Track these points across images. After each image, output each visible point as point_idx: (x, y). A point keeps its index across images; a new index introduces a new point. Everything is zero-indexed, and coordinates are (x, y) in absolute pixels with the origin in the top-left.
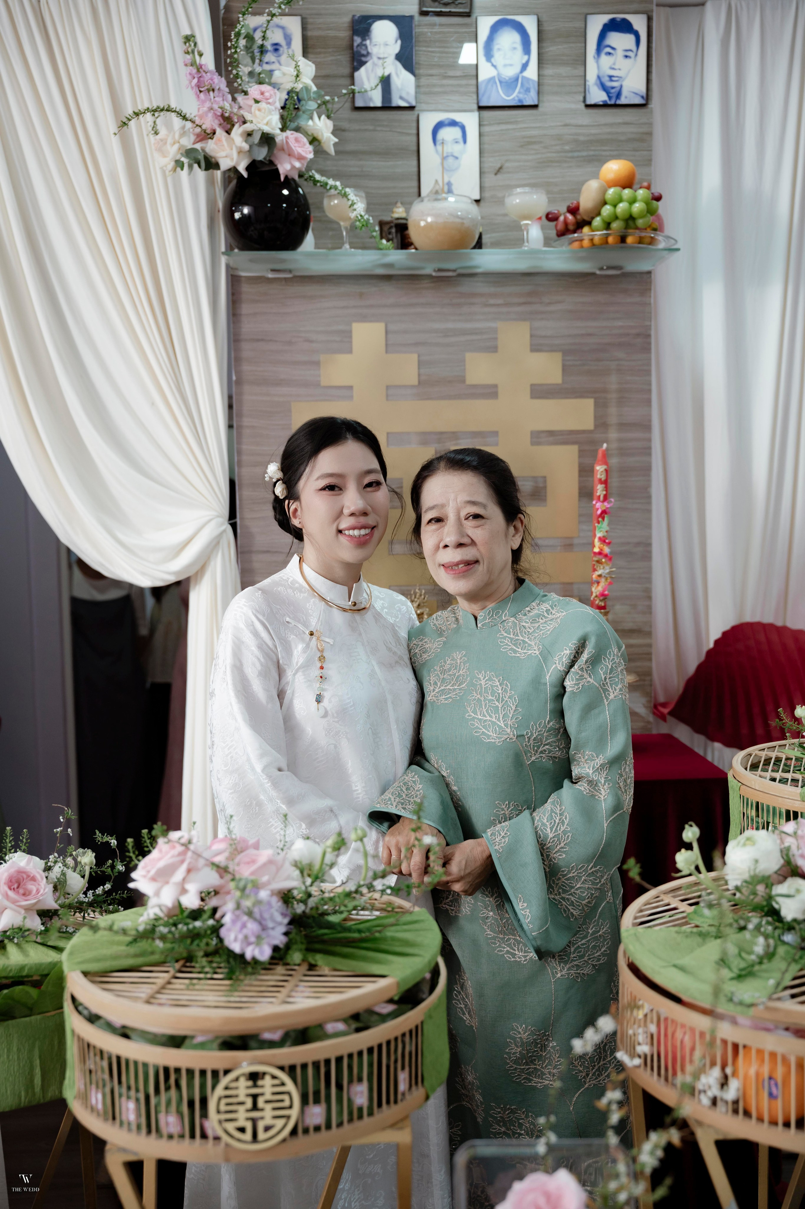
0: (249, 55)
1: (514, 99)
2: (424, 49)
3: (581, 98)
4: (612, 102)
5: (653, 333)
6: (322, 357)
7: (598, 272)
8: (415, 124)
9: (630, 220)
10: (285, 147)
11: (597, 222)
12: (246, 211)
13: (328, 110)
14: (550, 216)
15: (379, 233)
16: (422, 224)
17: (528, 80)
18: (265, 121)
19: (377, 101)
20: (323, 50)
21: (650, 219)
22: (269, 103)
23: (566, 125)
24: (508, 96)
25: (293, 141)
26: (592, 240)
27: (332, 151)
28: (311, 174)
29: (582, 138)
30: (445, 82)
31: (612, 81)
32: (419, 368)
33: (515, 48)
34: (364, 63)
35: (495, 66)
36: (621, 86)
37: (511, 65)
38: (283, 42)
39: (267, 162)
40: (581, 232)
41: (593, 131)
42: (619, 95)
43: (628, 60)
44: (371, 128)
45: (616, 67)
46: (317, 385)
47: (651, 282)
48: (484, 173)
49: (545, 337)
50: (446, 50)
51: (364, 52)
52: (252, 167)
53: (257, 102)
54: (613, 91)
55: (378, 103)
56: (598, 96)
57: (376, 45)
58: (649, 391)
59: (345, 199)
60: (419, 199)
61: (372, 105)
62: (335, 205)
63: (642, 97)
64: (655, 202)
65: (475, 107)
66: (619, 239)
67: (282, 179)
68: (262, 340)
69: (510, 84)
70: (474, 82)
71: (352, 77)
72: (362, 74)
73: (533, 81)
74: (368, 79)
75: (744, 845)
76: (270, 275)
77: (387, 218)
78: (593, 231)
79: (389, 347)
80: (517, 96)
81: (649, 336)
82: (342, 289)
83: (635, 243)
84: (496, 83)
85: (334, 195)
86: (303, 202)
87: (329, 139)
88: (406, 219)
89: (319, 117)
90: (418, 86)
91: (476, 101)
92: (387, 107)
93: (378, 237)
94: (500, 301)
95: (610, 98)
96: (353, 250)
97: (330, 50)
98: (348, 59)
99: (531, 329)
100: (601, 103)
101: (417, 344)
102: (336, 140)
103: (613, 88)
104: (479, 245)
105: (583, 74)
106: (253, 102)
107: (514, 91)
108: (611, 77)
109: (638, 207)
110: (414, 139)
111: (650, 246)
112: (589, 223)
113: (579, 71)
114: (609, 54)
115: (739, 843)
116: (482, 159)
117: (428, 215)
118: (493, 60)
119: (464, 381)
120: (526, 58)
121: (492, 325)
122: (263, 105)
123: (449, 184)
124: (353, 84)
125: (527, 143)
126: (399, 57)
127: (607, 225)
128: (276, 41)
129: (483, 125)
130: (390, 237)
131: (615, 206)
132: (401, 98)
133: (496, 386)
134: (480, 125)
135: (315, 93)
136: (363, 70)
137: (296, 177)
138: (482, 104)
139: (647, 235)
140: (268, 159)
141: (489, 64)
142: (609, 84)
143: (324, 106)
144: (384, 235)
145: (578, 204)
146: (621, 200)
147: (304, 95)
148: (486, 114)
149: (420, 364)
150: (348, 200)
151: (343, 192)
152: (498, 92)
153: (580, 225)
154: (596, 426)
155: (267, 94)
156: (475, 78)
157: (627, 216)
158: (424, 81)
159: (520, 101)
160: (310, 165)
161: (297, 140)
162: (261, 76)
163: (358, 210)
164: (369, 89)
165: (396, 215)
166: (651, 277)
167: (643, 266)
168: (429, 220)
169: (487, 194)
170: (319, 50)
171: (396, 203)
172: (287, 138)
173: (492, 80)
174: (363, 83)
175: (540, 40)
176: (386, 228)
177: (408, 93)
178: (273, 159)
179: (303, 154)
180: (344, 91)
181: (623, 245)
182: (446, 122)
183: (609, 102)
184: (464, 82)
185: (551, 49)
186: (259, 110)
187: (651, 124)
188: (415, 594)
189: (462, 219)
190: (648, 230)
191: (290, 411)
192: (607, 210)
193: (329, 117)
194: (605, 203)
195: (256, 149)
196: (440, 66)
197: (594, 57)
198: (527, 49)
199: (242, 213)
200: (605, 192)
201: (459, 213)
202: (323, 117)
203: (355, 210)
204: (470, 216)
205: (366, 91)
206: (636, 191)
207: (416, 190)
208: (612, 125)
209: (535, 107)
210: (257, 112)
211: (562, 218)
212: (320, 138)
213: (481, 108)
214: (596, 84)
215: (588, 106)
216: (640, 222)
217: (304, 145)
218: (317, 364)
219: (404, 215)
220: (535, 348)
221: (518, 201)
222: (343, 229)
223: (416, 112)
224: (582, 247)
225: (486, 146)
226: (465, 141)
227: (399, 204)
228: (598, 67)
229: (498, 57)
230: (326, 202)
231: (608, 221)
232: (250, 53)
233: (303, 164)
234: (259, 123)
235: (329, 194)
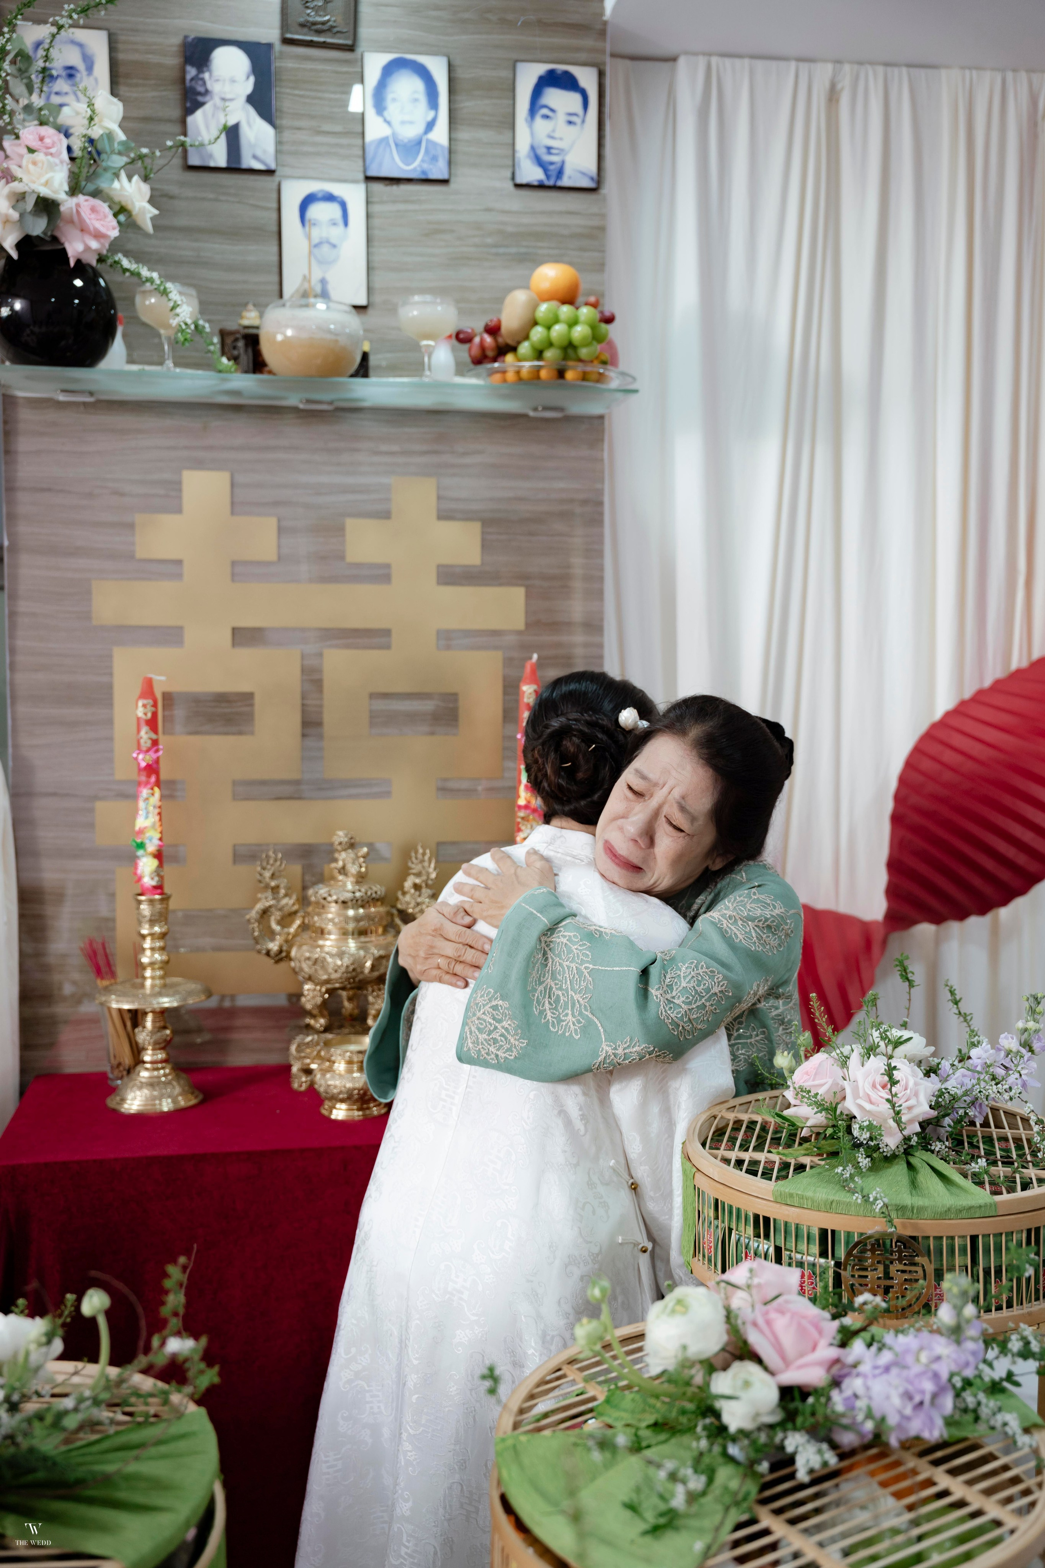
0: (25, 81)
1: (415, 170)
2: (288, 91)
3: (509, 174)
4: (551, 183)
5: (606, 500)
6: (139, 518)
7: (532, 414)
8: (275, 196)
9: (569, 348)
10: (76, 218)
11: (525, 348)
12: (18, 306)
13: (146, 168)
14: (461, 336)
15: (218, 346)
16: (279, 338)
17: (435, 144)
18: (43, 180)
19: (221, 160)
20: (141, 81)
21: (597, 348)
22: (51, 154)
23: (488, 210)
24: (408, 164)
25: (88, 211)
26: (518, 373)
27: (149, 228)
28: (117, 259)
29: (510, 229)
30: (319, 139)
31: (550, 153)
32: (279, 537)
33: (416, 100)
34: (202, 104)
35: (388, 123)
36: (563, 162)
37: (411, 123)
38: (80, 65)
39: (48, 239)
40: (504, 361)
41: (526, 220)
42: (560, 173)
43: (571, 128)
44: (211, 196)
45: (557, 135)
46: (131, 557)
47: (603, 431)
48: (373, 268)
49: (457, 500)
50: (320, 95)
51: (201, 89)
52: (26, 243)
53: (31, 151)
54: (552, 167)
55: (222, 162)
56: (532, 173)
57: (217, 80)
58: (601, 579)
59: (164, 298)
60: (281, 302)
61: (212, 164)
62: (151, 304)
63: (592, 179)
64: (603, 326)
65: (361, 176)
66: (555, 373)
67: (72, 263)
68: (49, 490)
69: (410, 148)
70: (360, 142)
71: (184, 123)
72: (197, 119)
73: (442, 146)
74: (207, 127)
75: (673, 1312)
76: (62, 398)
77: (231, 326)
78: (519, 360)
79: (236, 507)
80: (420, 166)
81: (601, 504)
82: (168, 422)
83: (578, 379)
84: (390, 146)
85: (150, 291)
86: (105, 297)
87: (143, 211)
88: (257, 328)
89: (130, 178)
90: (279, 143)
91: (361, 169)
92: (234, 168)
93: (219, 353)
94: (395, 448)
95: (548, 177)
96: (178, 370)
97: (153, 82)
98: (178, 97)
99: (438, 488)
100: (536, 183)
101: (277, 504)
102: (156, 212)
103: (552, 163)
104: (363, 369)
105: (511, 142)
106: (25, 150)
107: (415, 159)
108: (549, 148)
109: (580, 332)
110: (274, 216)
111: (599, 385)
112: (513, 349)
113: (506, 137)
114: (546, 117)
115: (666, 1307)
116: (371, 250)
117: (287, 326)
118: (386, 114)
119: (342, 558)
120: (431, 114)
121: (385, 480)
122: (39, 156)
123: (323, 282)
124: (185, 135)
125: (434, 231)
126: (251, 99)
127: (539, 354)
128: (70, 64)
129: (372, 203)
130: (236, 353)
131: (549, 328)
132: (255, 157)
133: (388, 566)
134: (368, 203)
135: (121, 143)
136: (199, 113)
137: (94, 263)
138: (372, 173)
139: (595, 369)
140: (49, 233)
141: (380, 120)
142: (547, 158)
143: (140, 162)
144: (226, 349)
145: (499, 322)
146: (557, 321)
147: (104, 145)
148: (378, 187)
149: (281, 530)
150: (170, 300)
151: (162, 288)
152: (393, 159)
153: (504, 350)
154: (528, 625)
155: (47, 141)
156: (361, 136)
157: (565, 343)
158: (287, 135)
159: (424, 172)
160: (115, 246)
161: (93, 210)
162: (43, 113)
163: (181, 315)
164: (206, 142)
165: (246, 322)
166: (603, 424)
167: (594, 408)
168: (289, 333)
169: (377, 299)
170: (135, 81)
171: (246, 305)
172: (78, 205)
173: (384, 141)
174: (199, 134)
175: (451, 91)
176: (229, 340)
177: (265, 151)
178: (57, 234)
179: (103, 230)
180: (169, 143)
181: (561, 381)
182: (320, 195)
183: (547, 183)
184: (344, 141)
185: (468, 104)
186: (35, 163)
187: (603, 216)
188: (268, 857)
189: (336, 335)
190: (596, 363)
191: (89, 592)
192: (538, 333)
193: (146, 179)
194: (535, 323)
195: (30, 219)
196: (312, 117)
197: (526, 120)
198: (433, 102)
199: (12, 309)
200: (535, 307)
201: (332, 327)
202: (136, 178)
203: (178, 315)
204: (347, 331)
205: (202, 145)
206: (577, 308)
207: (276, 287)
208: (551, 213)
209: (445, 182)
210: (31, 167)
211: (477, 340)
212: (129, 207)
213: (369, 179)
214: (528, 156)
215: (518, 186)
216: (584, 352)
217: (105, 217)
218: (131, 526)
219: (256, 322)
220: (444, 515)
221: (415, 313)
222: (163, 338)
223: (276, 178)
224: (505, 381)
225: (376, 233)
226: (346, 223)
227: (250, 307)
228: (532, 134)
229: (393, 110)
230: (138, 299)
231: (540, 347)
232: (26, 78)
233: (103, 245)
234: (34, 182)
235: (143, 288)
